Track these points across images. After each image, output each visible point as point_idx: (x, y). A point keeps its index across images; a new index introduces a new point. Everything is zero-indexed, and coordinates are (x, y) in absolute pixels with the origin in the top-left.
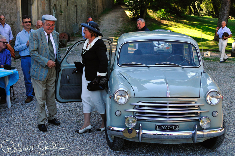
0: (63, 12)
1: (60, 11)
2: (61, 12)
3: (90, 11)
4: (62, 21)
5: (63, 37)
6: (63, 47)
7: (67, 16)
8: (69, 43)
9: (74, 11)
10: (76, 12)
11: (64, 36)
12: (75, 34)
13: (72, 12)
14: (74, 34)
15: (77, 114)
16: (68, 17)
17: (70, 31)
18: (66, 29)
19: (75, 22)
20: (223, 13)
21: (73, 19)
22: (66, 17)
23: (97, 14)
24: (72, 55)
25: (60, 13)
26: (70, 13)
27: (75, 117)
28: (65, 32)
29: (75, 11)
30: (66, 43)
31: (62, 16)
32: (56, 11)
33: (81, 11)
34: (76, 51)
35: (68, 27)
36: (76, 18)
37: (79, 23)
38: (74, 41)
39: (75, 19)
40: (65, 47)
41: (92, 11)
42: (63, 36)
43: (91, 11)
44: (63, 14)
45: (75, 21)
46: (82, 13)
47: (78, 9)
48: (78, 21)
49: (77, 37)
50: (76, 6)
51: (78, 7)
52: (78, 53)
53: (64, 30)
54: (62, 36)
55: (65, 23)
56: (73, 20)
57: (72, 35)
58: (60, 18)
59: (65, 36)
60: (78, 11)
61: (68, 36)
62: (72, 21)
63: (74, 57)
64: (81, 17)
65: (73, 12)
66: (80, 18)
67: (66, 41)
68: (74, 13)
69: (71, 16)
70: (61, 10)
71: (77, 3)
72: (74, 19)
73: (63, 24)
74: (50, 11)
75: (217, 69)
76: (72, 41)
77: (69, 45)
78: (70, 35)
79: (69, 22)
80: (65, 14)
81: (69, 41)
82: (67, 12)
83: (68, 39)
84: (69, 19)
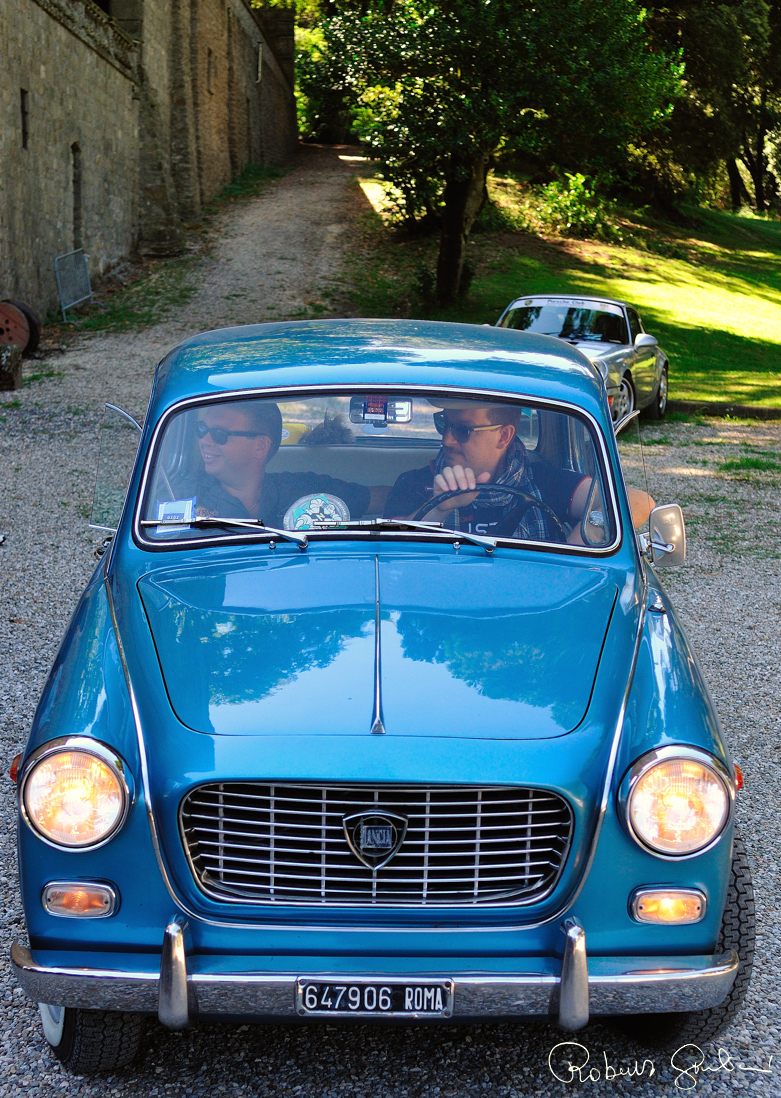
3: (159, 183)
5: (2, 331)
7: (20, 205)
8: (35, 362)
9: (63, 178)
10: (78, 181)
11: (5, 326)
12: (68, 313)
13: (52, 184)
14: (60, 313)
16: (26, 213)
17: (40, 296)
18: (17, 282)
19: (70, 244)
21: (55, 227)
22: (18, 215)
23: (198, 199)
24: (52, 436)
26: (39, 190)
28: (8, 301)
29: (71, 178)
30: (17, 367)
33: (105, 180)
34: (75, 414)
35: (27, 269)
36: (77, 218)
38: (62, 352)
39: (72, 227)
40: (12, 388)
41: (170, 180)
43: (163, 181)
45: (70, 235)
46: (108, 191)
47: (87, 164)
48: (87, 238)
49: (77, 330)
50: (75, 148)
51: (86, 153)
52: (84, 425)
55: (11, 250)
56: (58, 233)
57: (49, 315)
59: (11, 326)
60: (87, 176)
61: (26, 324)
62: (51, 234)
63: (61, 450)
64: (101, 215)
65: (59, 182)
66: (96, 218)
67: (15, 354)
68: (66, 189)
69: (46, 207)
71: (80, 132)
72: (64, 226)
76: (48, 353)
77: (34, 378)
78: (42, 317)
79: (33, 240)
80: (9, 196)
81: (31, 350)
82: (20, 185)
83: (25, 344)
84: (35, 223)
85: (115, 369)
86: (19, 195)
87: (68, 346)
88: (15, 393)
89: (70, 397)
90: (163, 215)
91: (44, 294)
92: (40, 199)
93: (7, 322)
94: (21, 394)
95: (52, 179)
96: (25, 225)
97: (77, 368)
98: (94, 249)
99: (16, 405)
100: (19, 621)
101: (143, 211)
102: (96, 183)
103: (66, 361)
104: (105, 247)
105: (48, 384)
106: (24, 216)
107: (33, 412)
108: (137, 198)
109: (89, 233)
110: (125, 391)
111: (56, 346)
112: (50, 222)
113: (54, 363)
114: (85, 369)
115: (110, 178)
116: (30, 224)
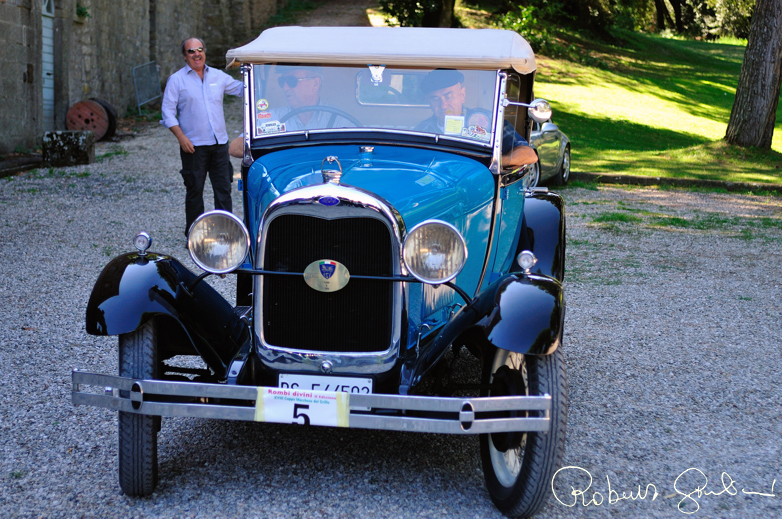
0: (89, 11)
1: (75, 9)
2: (81, 13)
3: (217, 13)
4: (86, 49)
5: (87, 121)
6: (77, 164)
7: (106, 29)
8: (112, 144)
9: (141, 9)
10: (153, 11)
11: (90, 117)
12: (143, 108)
13: (132, 14)
14: (137, 108)
15: (23, 445)
16: (110, 35)
17: (121, 96)
18: (103, 85)
19: (147, 58)
20: (765, 24)
21: (135, 45)
22: (104, 36)
23: (249, 25)
24: (105, 197)
25: (76, 17)
26: (121, 18)
27: (11, 456)
28: (93, 99)
29: (148, 9)
30: (91, 147)
31: (86, 30)
32: (56, 8)
33: (175, 11)
34: (128, 181)
35: (110, 76)
36: (152, 38)
37: (162, 59)
38: (133, 136)
39: (148, 45)
40: (86, 162)
41: (226, 11)
42: (86, 114)
43: (220, 11)
44: (87, 19)
45: (147, 51)
46: (177, 19)
48: (161, 53)
49: (148, 121)
52: (132, 189)
53: (91, 89)
54: (80, 116)
55: (98, 62)
56: (136, 49)
57: (129, 110)
58: (74, 37)
59: (95, 117)
60: (161, 8)
61: (106, 116)
62: (131, 50)
63: (108, 207)
64: (172, 37)
65: (138, 12)
66: (168, 39)
67: (90, 138)
68: (143, 17)
69: (127, 30)
70: (78, 6)
72: (142, 45)
73: (88, 62)
74: (30, 9)
75: (696, 265)
76: (122, 137)
77: (107, 156)
78: (120, 111)
79: (116, 55)
80: (97, 22)
81: (109, 135)
82: (106, 14)
83: (105, 131)
84: (118, 42)
85: (168, 149)
86: (105, 22)
87: (138, 132)
88: (89, 166)
89: (128, 169)
90: (220, 37)
91: (125, 94)
92: (122, 24)
93: (92, 114)
94: (92, 168)
95: (132, 9)
96: (110, 44)
97: (141, 148)
98: (166, 61)
99: (86, 175)
100: (29, 329)
101: (206, 34)
102: (168, 14)
103: (134, 143)
104: (175, 60)
105: (116, 160)
106: (109, 37)
107: (97, 180)
108: (201, 24)
109: (162, 49)
110: (171, 165)
111: (130, 132)
112: (130, 42)
113: (125, 144)
114: (146, 149)
115: (179, 9)
116: (114, 42)
